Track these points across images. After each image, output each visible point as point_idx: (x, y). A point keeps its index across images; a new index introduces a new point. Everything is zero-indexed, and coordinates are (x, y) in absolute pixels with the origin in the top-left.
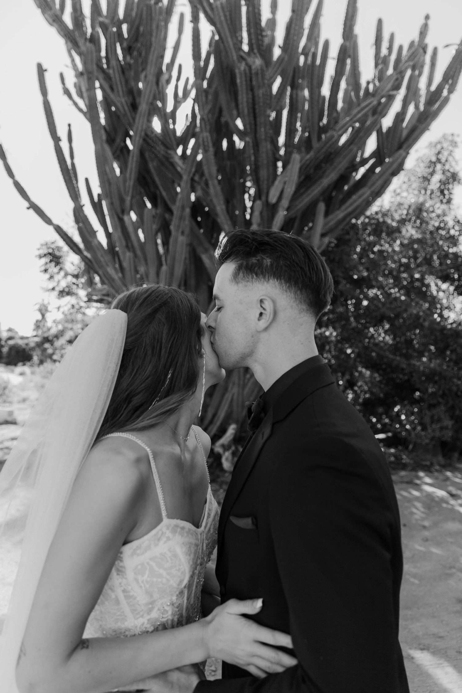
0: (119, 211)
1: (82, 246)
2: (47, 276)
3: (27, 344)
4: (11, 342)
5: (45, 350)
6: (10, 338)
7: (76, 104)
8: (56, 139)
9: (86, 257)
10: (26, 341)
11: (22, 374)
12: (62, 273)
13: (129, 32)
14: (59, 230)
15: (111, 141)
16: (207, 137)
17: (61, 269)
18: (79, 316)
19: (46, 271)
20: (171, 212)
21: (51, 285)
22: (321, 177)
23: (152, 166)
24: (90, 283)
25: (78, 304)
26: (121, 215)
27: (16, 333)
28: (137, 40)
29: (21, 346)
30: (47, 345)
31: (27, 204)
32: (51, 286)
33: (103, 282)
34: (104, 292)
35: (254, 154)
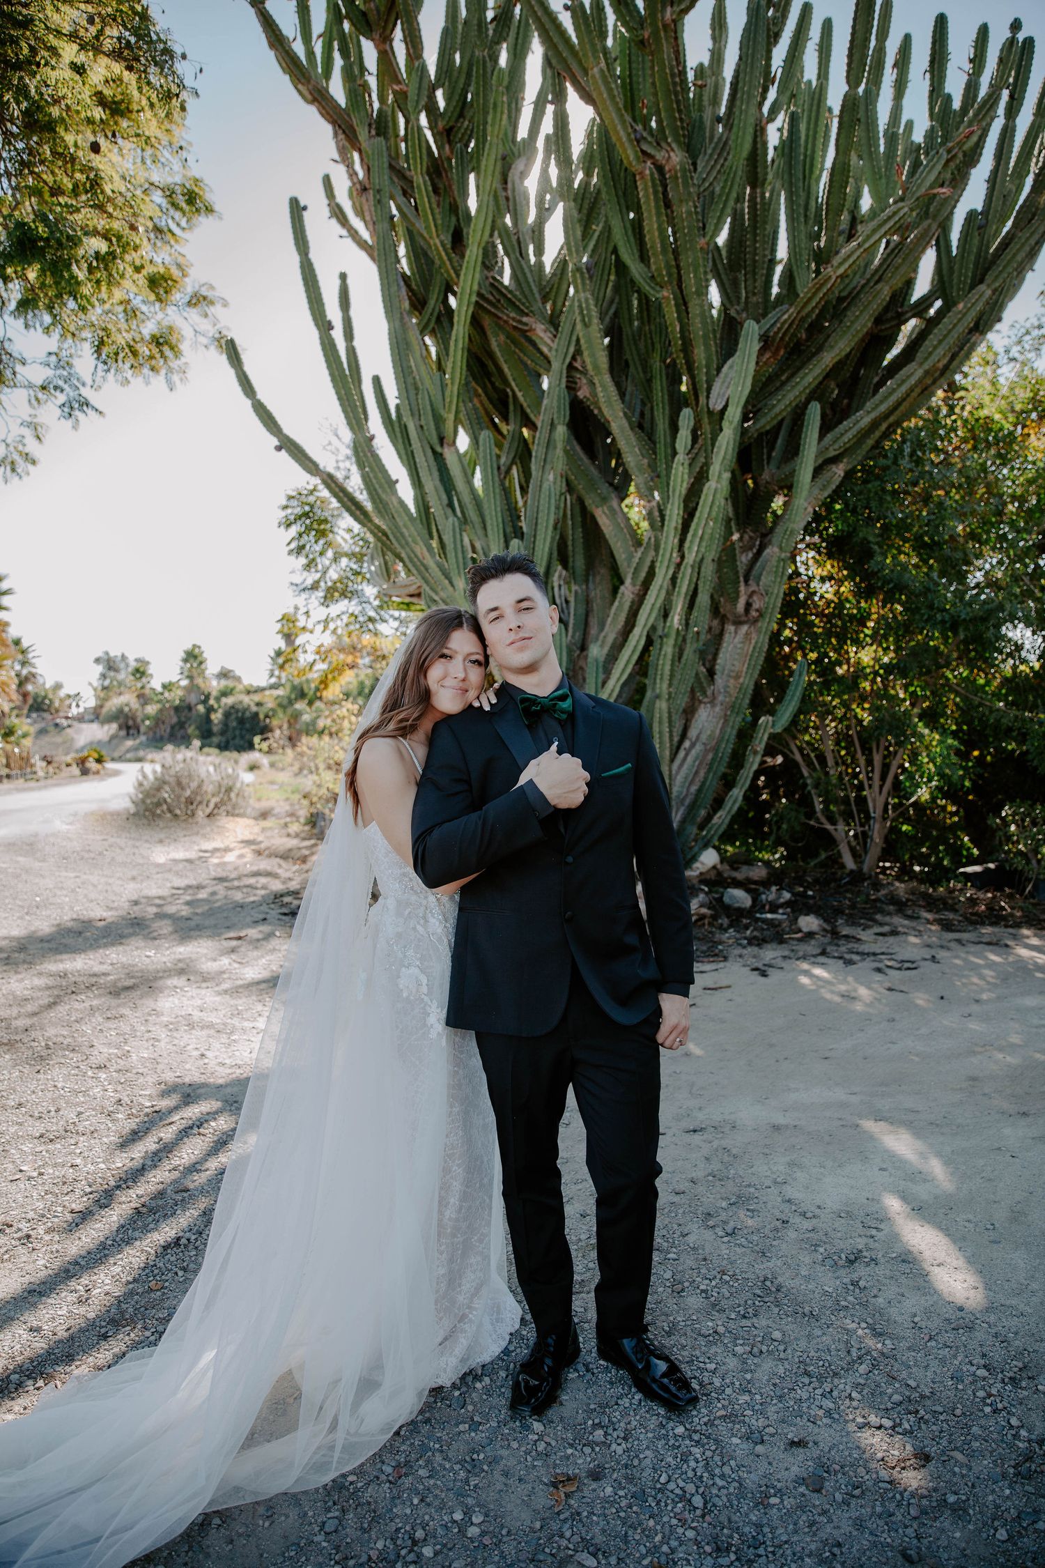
0: (435, 441)
1: (368, 506)
2: (303, 560)
3: (259, 704)
4: (229, 701)
5: (296, 716)
6: (225, 693)
7: (354, 234)
8: (324, 326)
9: (378, 527)
10: (257, 698)
11: (253, 768)
12: (330, 554)
13: (448, 99)
14: (330, 481)
15: (418, 304)
16: (587, 300)
17: (329, 544)
18: (367, 638)
19: (301, 549)
20: (532, 426)
21: (311, 578)
22: (820, 349)
23: (496, 343)
24: (388, 572)
25: (363, 612)
26: (438, 449)
27: (238, 679)
28: (461, 115)
29: (248, 708)
30: (300, 705)
31: (275, 442)
32: (309, 582)
33: (409, 572)
34: (412, 590)
35: (680, 319)
